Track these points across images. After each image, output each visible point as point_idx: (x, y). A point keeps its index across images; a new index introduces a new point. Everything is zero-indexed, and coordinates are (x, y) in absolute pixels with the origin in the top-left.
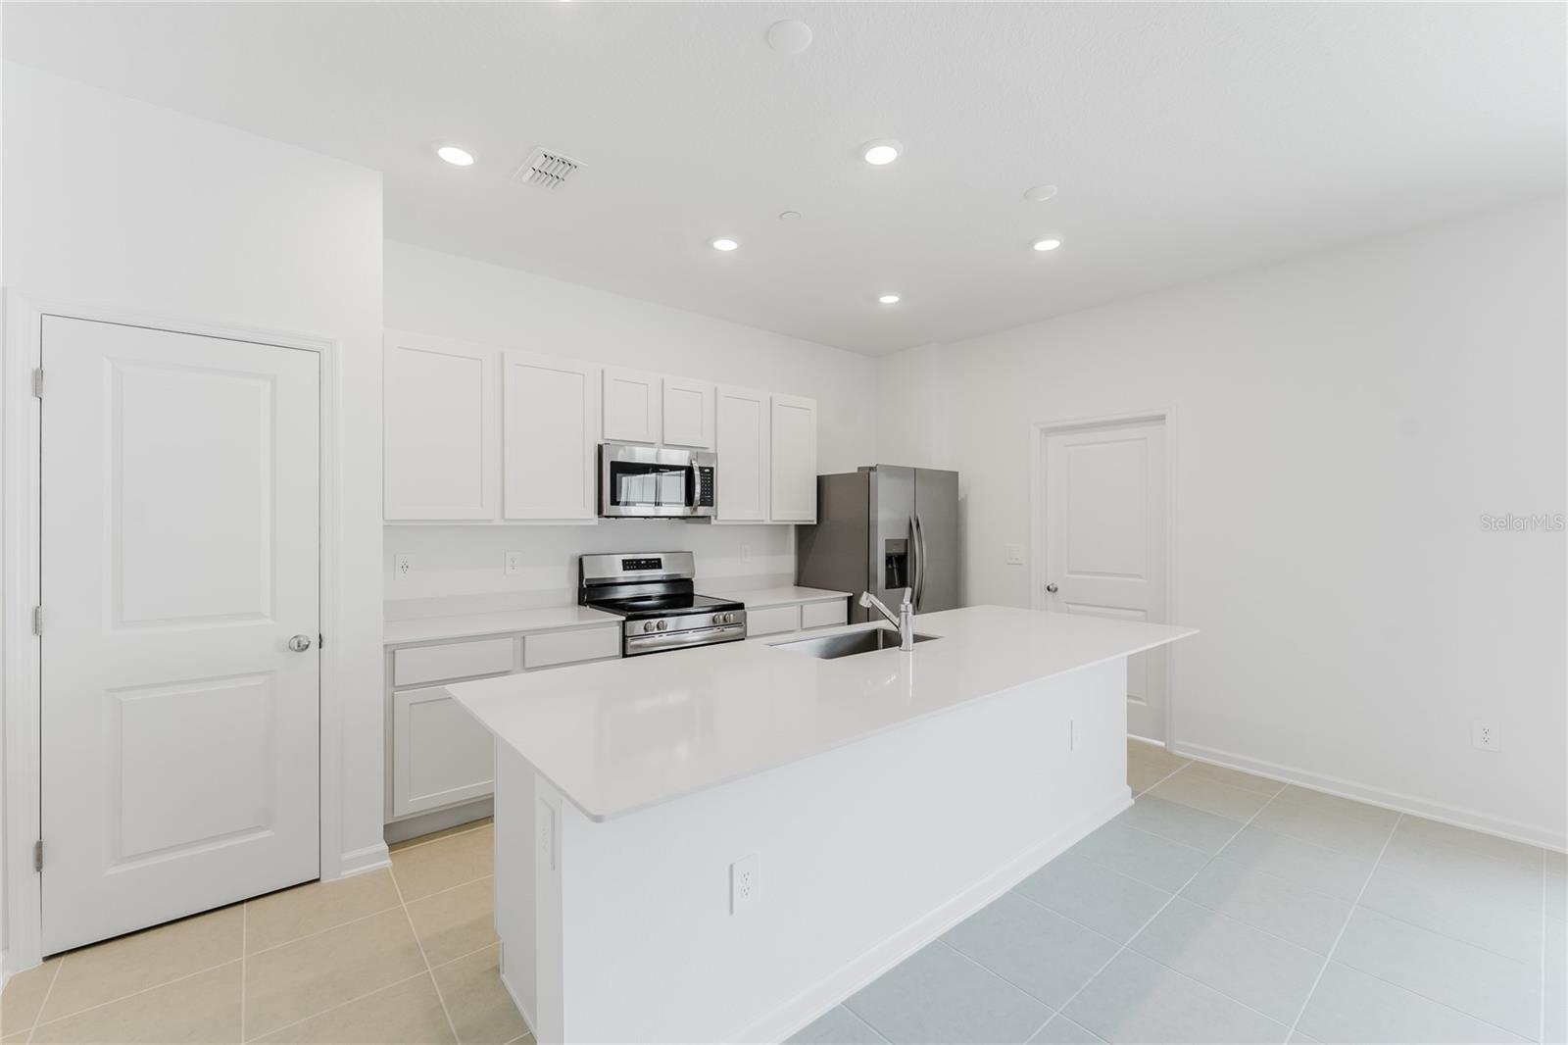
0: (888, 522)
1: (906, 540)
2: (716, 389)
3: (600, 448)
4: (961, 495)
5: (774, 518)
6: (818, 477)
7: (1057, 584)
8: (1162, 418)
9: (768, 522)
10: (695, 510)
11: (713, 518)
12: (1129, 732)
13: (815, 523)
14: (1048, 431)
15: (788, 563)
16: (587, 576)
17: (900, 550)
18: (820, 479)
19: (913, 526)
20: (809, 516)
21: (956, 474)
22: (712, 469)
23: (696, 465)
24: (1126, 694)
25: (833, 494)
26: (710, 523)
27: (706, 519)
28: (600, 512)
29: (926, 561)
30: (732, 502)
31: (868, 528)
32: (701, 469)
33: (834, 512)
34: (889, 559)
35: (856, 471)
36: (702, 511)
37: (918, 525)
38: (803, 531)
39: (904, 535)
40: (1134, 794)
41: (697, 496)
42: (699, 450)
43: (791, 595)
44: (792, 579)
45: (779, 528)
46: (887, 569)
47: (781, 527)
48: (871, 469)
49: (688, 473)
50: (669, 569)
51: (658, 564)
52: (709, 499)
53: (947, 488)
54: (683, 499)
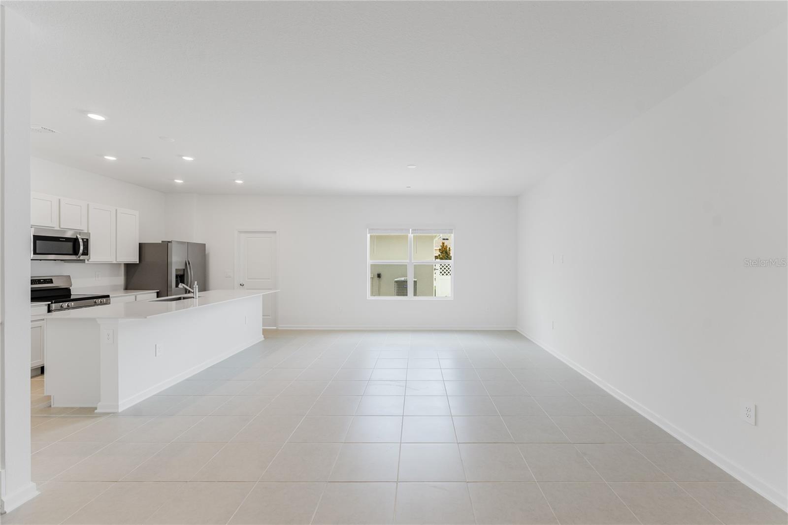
0: (176, 261)
1: (184, 269)
2: (88, 205)
4: (207, 253)
5: (118, 261)
6: (139, 244)
7: (244, 283)
8: (275, 232)
9: (115, 262)
10: (79, 257)
11: (86, 260)
12: (263, 326)
13: (138, 262)
14: (240, 232)
15: (121, 280)
17: (182, 273)
18: (140, 245)
19: (187, 264)
20: (135, 259)
21: (205, 244)
22: (87, 240)
23: (79, 236)
25: (148, 250)
26: (84, 262)
29: (191, 274)
30: (97, 253)
31: (167, 265)
32: (83, 239)
33: (148, 257)
34: (177, 276)
35: (160, 242)
36: (82, 257)
37: (189, 263)
38: (129, 267)
39: (183, 267)
41: (81, 251)
42: (81, 231)
43: (122, 292)
44: (123, 287)
46: (176, 281)
47: (119, 264)
48: (169, 242)
49: (75, 241)
50: (57, 283)
51: (51, 281)
52: (86, 252)
53: (201, 249)
54: (71, 252)
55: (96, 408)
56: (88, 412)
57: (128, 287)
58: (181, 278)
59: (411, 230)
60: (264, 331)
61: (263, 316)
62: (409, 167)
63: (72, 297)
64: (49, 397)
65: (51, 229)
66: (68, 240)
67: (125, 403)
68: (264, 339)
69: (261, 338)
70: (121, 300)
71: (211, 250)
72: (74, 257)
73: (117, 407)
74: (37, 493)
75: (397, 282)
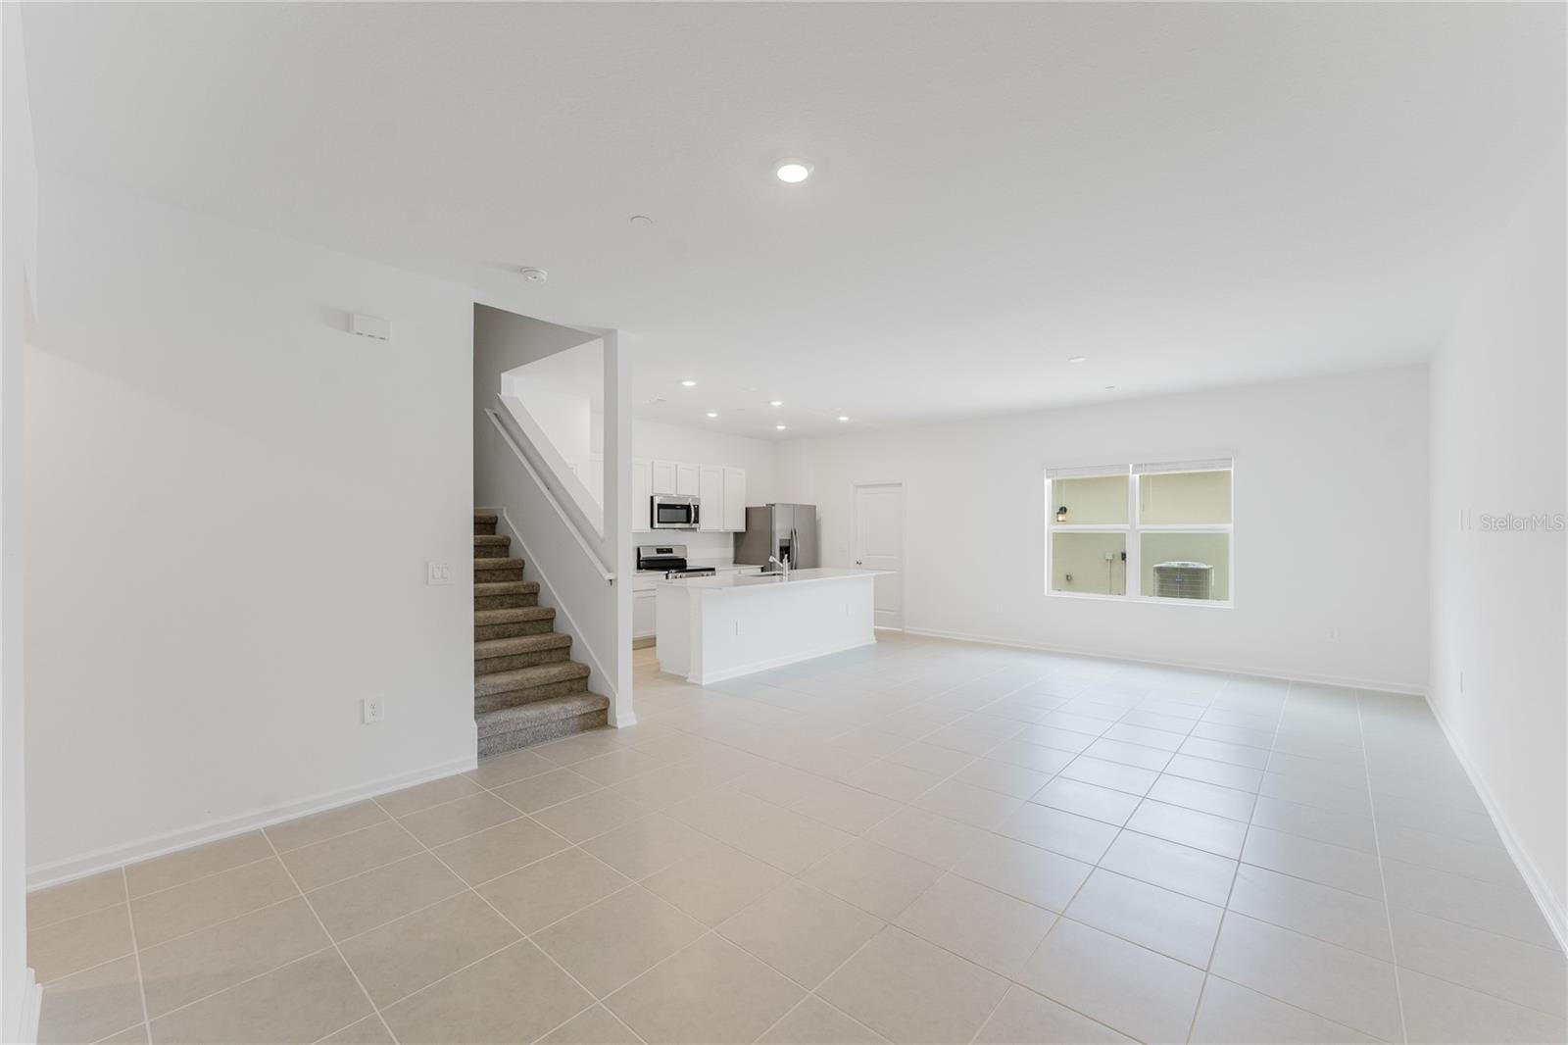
0: (781, 532)
1: (790, 540)
2: (700, 467)
3: (652, 498)
4: (817, 518)
5: (727, 528)
6: (746, 508)
7: (861, 561)
9: (722, 531)
10: (691, 525)
11: (698, 529)
12: (875, 625)
13: (744, 531)
14: (857, 487)
15: (730, 552)
16: (642, 556)
17: (787, 544)
18: (747, 510)
19: (793, 533)
20: (741, 527)
21: (815, 506)
22: (699, 506)
23: (692, 504)
24: (873, 607)
25: (753, 516)
26: (697, 531)
27: (695, 529)
28: (652, 526)
29: (798, 548)
30: (707, 521)
31: (771, 534)
32: (695, 507)
33: (754, 525)
34: (781, 549)
35: (765, 505)
36: (694, 525)
37: (796, 533)
38: (737, 535)
39: (789, 537)
40: (877, 639)
41: (693, 519)
42: (694, 499)
43: (731, 566)
44: (732, 560)
45: (727, 533)
46: (780, 553)
47: (728, 533)
48: (773, 505)
49: (688, 508)
50: (676, 554)
51: (670, 551)
52: (696, 521)
53: (810, 513)
54: (685, 520)
55: (687, 678)
56: (681, 680)
57: (737, 561)
58: (786, 550)
59: (1131, 466)
60: (877, 633)
61: (875, 609)
62: (1072, 361)
63: (688, 568)
64: (659, 664)
65: (669, 496)
66: (683, 507)
67: (709, 678)
68: (875, 642)
69: (872, 640)
70: (728, 573)
71: (823, 513)
72: (687, 526)
73: (701, 680)
74: (635, 722)
75: (1160, 570)
